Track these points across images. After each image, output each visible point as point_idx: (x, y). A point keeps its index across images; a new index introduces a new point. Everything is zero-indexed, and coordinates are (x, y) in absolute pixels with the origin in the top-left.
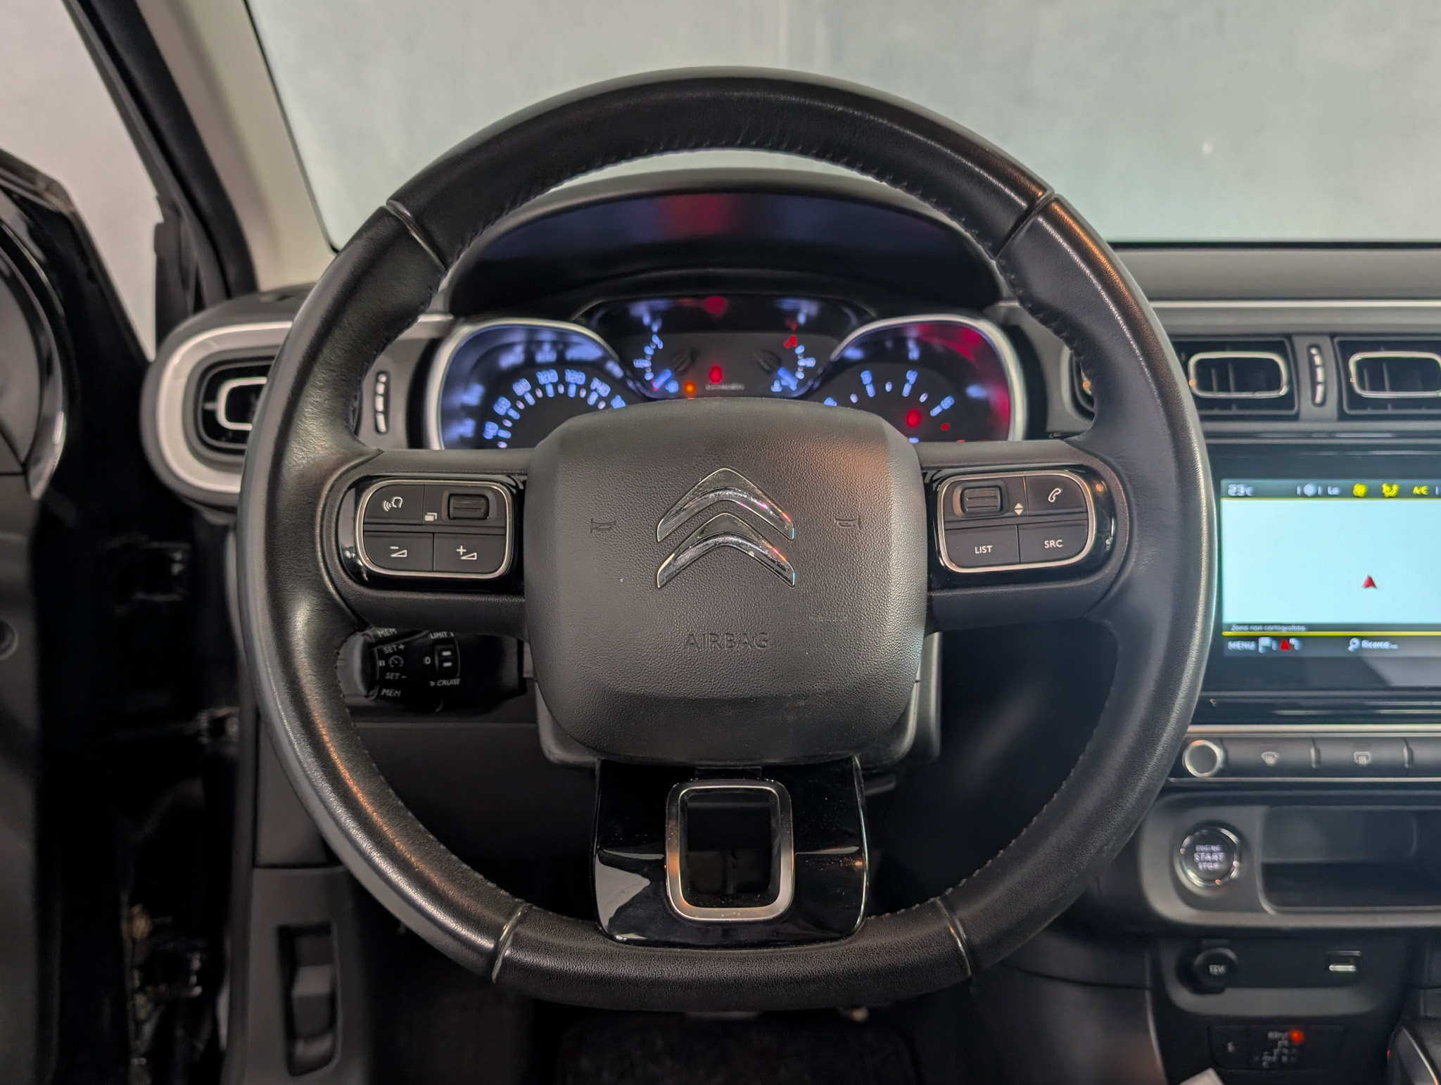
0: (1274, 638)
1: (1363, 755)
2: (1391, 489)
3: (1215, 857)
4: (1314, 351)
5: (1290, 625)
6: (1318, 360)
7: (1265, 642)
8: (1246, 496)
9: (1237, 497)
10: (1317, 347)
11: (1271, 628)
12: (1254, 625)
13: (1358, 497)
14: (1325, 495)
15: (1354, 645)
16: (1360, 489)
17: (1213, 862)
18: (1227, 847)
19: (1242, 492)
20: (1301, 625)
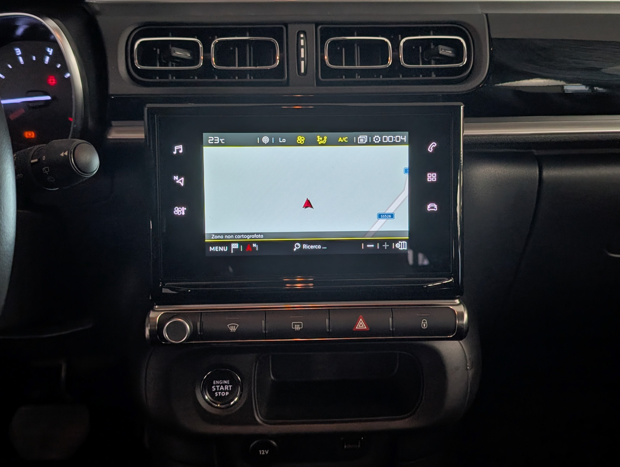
0: (240, 243)
1: (298, 324)
2: (323, 140)
3: (226, 388)
4: (302, 36)
5: (253, 234)
6: (302, 42)
7: (235, 246)
8: (220, 144)
9: (214, 145)
10: (304, 33)
11: (239, 237)
12: (228, 234)
13: (300, 145)
14: (277, 144)
15: (297, 247)
16: (301, 139)
17: (225, 391)
18: (233, 382)
19: (218, 140)
20: (261, 234)
